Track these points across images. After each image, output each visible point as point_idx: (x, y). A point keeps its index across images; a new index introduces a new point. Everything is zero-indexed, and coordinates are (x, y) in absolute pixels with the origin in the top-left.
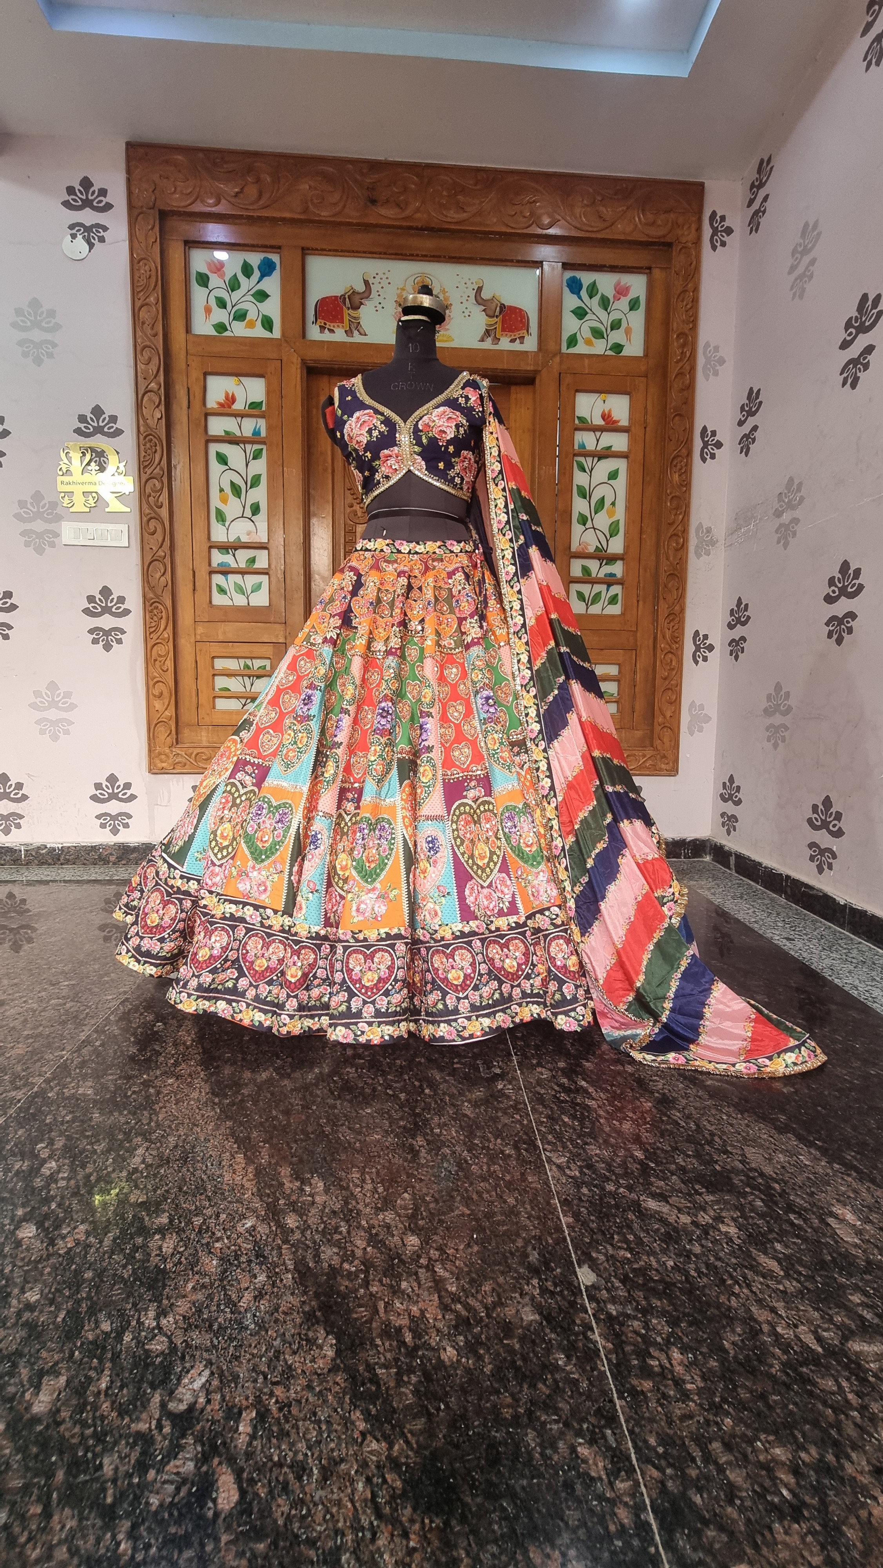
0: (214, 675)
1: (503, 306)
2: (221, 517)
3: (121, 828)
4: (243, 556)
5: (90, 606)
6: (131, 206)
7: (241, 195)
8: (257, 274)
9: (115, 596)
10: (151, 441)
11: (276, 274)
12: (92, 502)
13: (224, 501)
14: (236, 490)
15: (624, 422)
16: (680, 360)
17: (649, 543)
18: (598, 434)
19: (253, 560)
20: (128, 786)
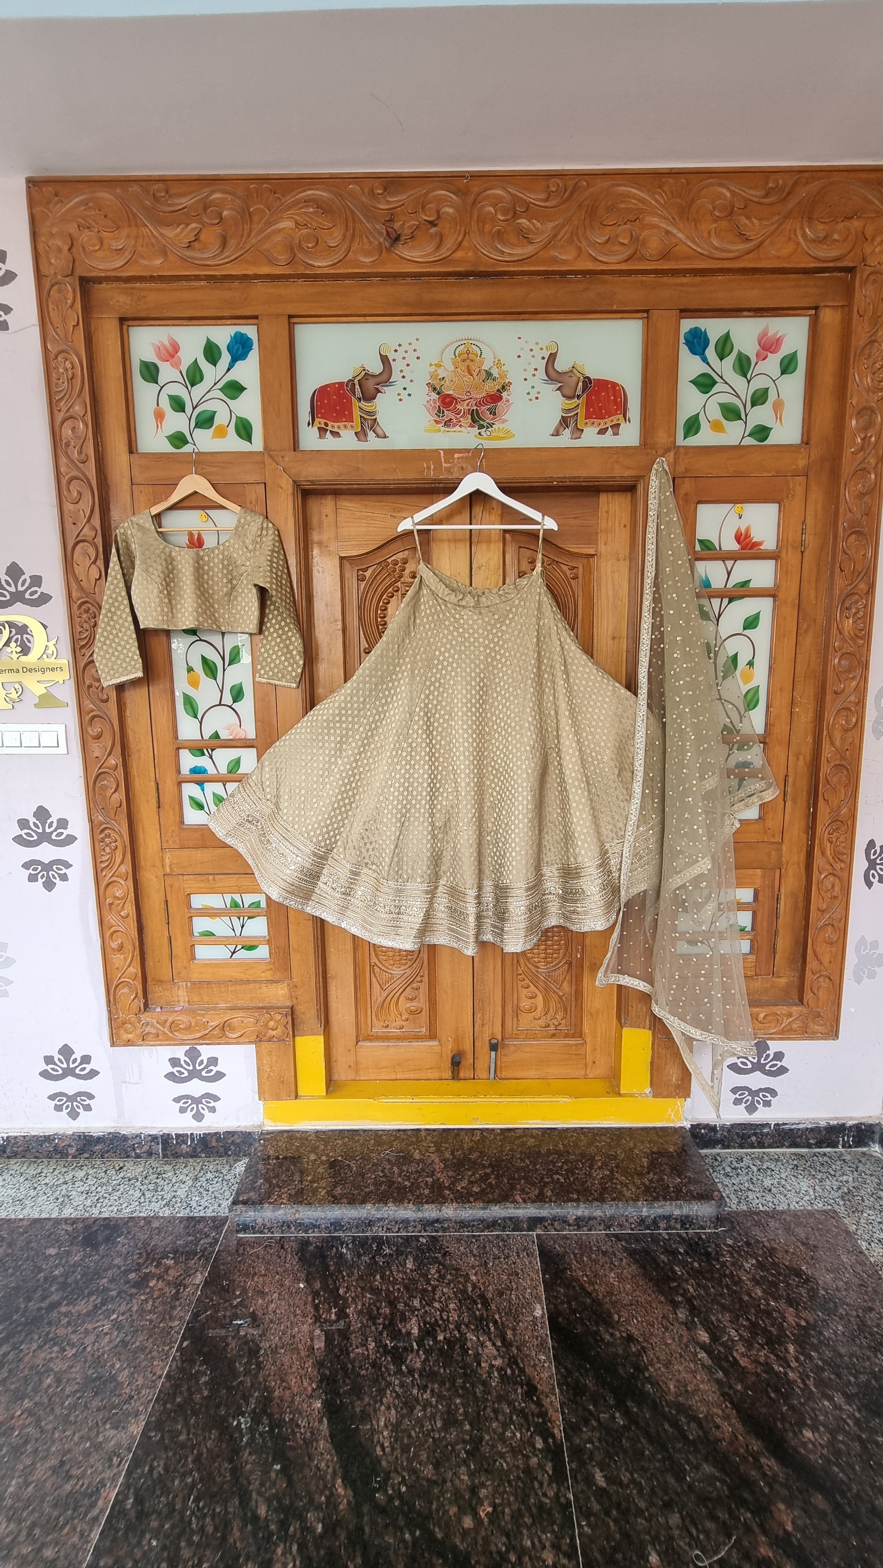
0: (191, 917)
1: (587, 381)
2: (191, 705)
3: (81, 1111)
4: (223, 757)
5: (23, 833)
6: (39, 276)
7: (196, 244)
8: (226, 358)
9: (54, 819)
10: (87, 611)
11: (254, 356)
12: (14, 696)
13: (194, 683)
14: (210, 668)
15: (769, 543)
16: (862, 448)
17: (805, 717)
18: (729, 563)
19: (237, 762)
20: (86, 1059)
